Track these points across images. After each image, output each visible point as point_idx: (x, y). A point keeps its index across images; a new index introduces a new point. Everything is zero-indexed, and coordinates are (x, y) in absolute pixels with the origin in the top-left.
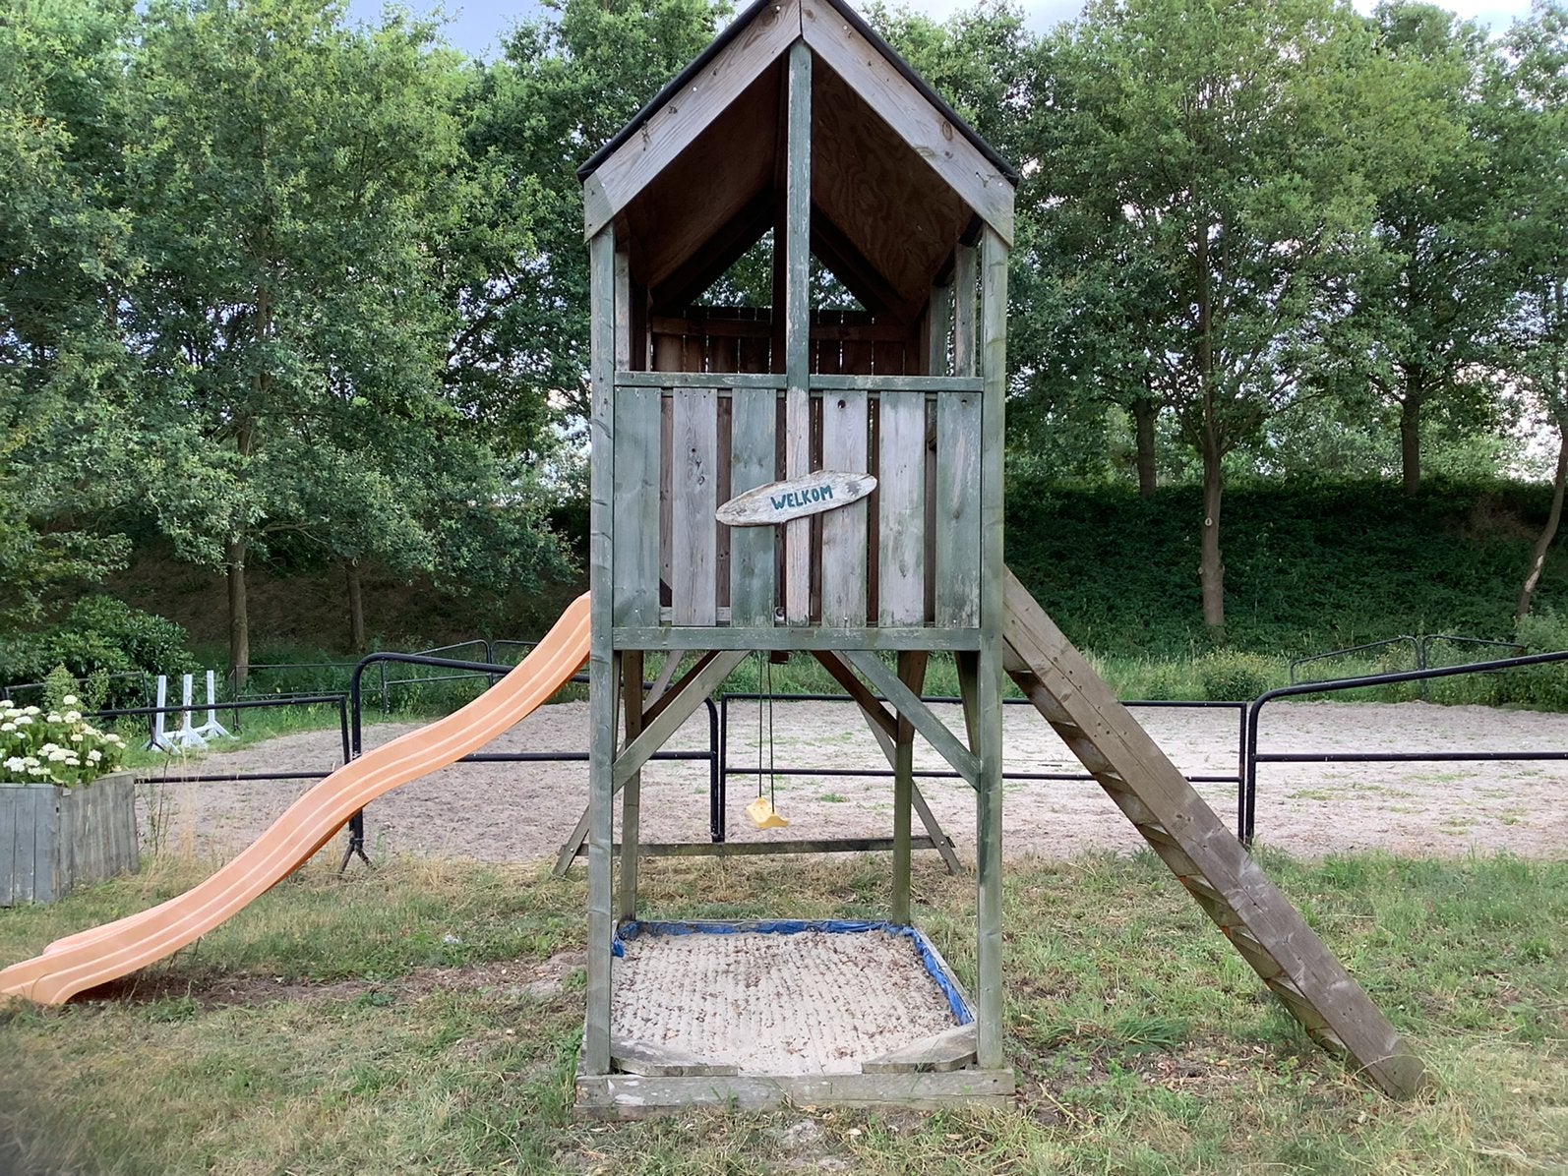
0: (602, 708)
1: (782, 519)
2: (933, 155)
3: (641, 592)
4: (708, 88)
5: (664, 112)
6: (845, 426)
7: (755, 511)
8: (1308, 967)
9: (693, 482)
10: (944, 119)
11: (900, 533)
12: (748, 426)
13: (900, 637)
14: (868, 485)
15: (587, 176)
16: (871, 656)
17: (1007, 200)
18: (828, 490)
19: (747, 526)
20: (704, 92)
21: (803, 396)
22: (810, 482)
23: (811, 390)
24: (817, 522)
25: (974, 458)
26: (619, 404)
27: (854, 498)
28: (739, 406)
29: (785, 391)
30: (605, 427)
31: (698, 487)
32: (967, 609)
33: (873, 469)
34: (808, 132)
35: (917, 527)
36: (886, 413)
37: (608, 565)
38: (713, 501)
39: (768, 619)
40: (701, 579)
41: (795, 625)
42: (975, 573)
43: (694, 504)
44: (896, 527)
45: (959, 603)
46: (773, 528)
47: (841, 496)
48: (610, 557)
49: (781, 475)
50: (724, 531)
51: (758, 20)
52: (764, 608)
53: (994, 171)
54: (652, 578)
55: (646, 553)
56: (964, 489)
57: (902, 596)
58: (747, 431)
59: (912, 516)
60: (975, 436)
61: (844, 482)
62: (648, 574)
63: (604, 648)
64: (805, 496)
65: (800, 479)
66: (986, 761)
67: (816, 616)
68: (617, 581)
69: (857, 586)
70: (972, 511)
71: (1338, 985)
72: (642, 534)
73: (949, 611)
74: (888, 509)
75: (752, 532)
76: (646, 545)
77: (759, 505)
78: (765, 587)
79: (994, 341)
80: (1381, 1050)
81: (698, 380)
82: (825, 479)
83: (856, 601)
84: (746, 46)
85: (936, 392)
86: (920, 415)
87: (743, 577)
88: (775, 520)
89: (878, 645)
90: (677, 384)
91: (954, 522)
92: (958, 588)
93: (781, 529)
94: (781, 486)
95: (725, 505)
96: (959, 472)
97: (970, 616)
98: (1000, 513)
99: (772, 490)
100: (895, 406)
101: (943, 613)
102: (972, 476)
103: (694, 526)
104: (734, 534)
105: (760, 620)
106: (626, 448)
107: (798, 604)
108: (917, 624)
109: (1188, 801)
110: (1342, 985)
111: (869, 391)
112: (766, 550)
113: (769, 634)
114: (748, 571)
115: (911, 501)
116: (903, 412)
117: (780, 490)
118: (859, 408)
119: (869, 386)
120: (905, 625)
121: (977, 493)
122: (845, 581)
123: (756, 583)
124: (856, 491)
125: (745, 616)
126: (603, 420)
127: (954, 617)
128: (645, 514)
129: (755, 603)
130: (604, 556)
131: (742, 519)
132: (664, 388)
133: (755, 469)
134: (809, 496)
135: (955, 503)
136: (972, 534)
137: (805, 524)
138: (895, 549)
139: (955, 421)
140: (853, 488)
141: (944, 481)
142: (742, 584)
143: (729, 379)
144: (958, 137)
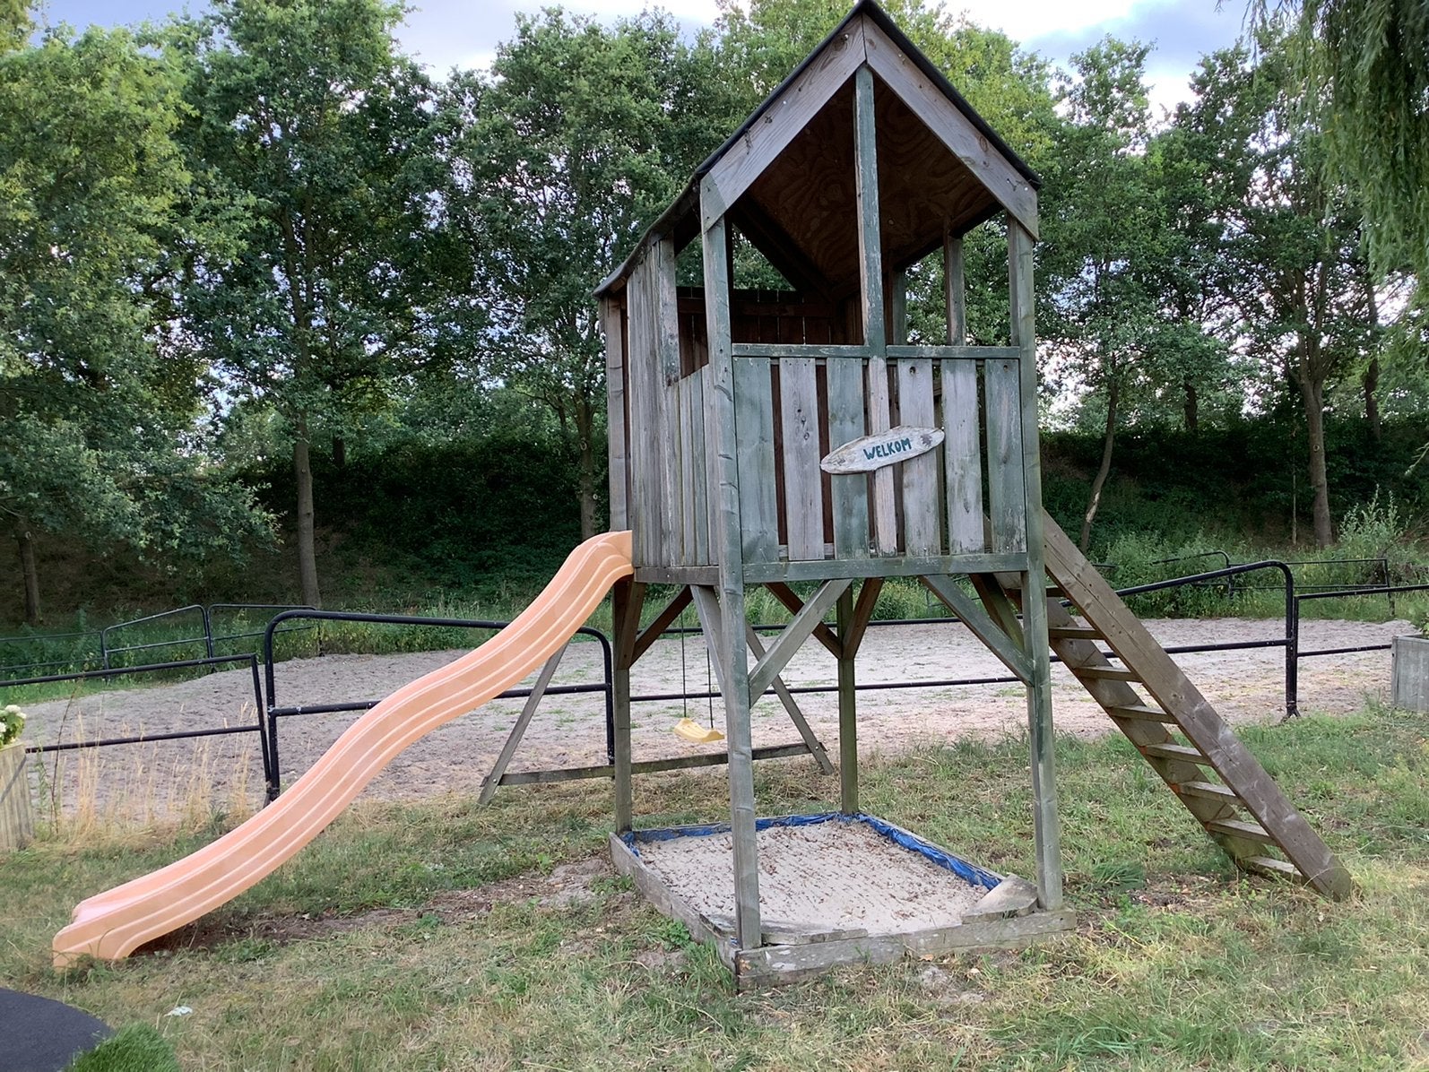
0: (737, 634)
1: (874, 467)
2: (973, 163)
3: (763, 533)
4: (795, 102)
5: (761, 121)
6: (916, 388)
7: (852, 461)
8: (1269, 806)
9: (799, 436)
10: (980, 135)
11: (962, 476)
12: (842, 390)
13: (968, 563)
14: (937, 438)
15: (703, 175)
16: (946, 578)
17: (1031, 202)
18: (907, 442)
19: (845, 474)
20: (791, 106)
21: (882, 364)
22: (893, 436)
23: (889, 359)
24: (899, 469)
25: (1015, 413)
26: (738, 372)
27: (927, 449)
28: (833, 373)
29: (868, 359)
30: (725, 392)
31: (805, 442)
32: (1017, 537)
33: (939, 423)
34: (874, 141)
35: (976, 471)
36: (947, 378)
37: (736, 510)
38: (817, 453)
39: (866, 552)
40: (810, 519)
41: (886, 555)
42: (1021, 508)
43: (802, 456)
44: (960, 472)
45: (1011, 532)
46: (864, 476)
47: (917, 447)
48: (736, 503)
49: (868, 432)
50: (826, 478)
51: (831, 46)
52: (862, 542)
53: (1021, 179)
54: (772, 520)
55: (766, 499)
56: (1009, 438)
57: (968, 529)
58: (841, 395)
59: (971, 461)
60: (1015, 395)
61: (917, 436)
62: (767, 517)
63: (737, 582)
64: (890, 447)
65: (884, 436)
66: (1038, 660)
67: (902, 546)
68: (744, 523)
69: (932, 521)
70: (1016, 457)
71: (1290, 818)
72: (761, 483)
73: (1003, 539)
74: (951, 455)
75: (849, 479)
76: (765, 492)
77: (852, 456)
78: (862, 523)
79: (1027, 316)
80: (1321, 866)
81: (800, 351)
82: (904, 434)
83: (932, 533)
84: (823, 68)
85: (983, 360)
86: (972, 379)
87: (844, 517)
88: (867, 468)
89: (952, 570)
90: (783, 354)
91: (1003, 466)
92: (1008, 520)
93: (871, 476)
94: (871, 440)
95: (828, 457)
96: (1005, 424)
97: (1019, 543)
98: (1037, 458)
99: (864, 443)
100: (953, 372)
101: (999, 540)
102: (1015, 428)
103: (804, 475)
104: (835, 482)
105: (859, 553)
106: (745, 410)
107: (887, 539)
108: (980, 551)
109: (1180, 683)
110: (1292, 817)
111: (933, 359)
112: (860, 493)
113: (867, 564)
114: (848, 512)
115: (970, 450)
116: (960, 376)
117: (869, 443)
118: (926, 372)
119: (934, 355)
120: (970, 552)
121: (1019, 442)
122: (923, 519)
123: (855, 522)
124: (929, 443)
125: (847, 549)
126: (724, 386)
127: (1006, 544)
128: (762, 465)
129: (855, 540)
130: (732, 502)
131: (843, 468)
132: (772, 358)
133: (848, 427)
134: (893, 448)
135: (1002, 451)
136: (1017, 475)
137: (890, 471)
138: (960, 490)
139: (999, 383)
140: (926, 440)
141: (994, 433)
142: (843, 524)
143: (825, 349)
144: (992, 149)
